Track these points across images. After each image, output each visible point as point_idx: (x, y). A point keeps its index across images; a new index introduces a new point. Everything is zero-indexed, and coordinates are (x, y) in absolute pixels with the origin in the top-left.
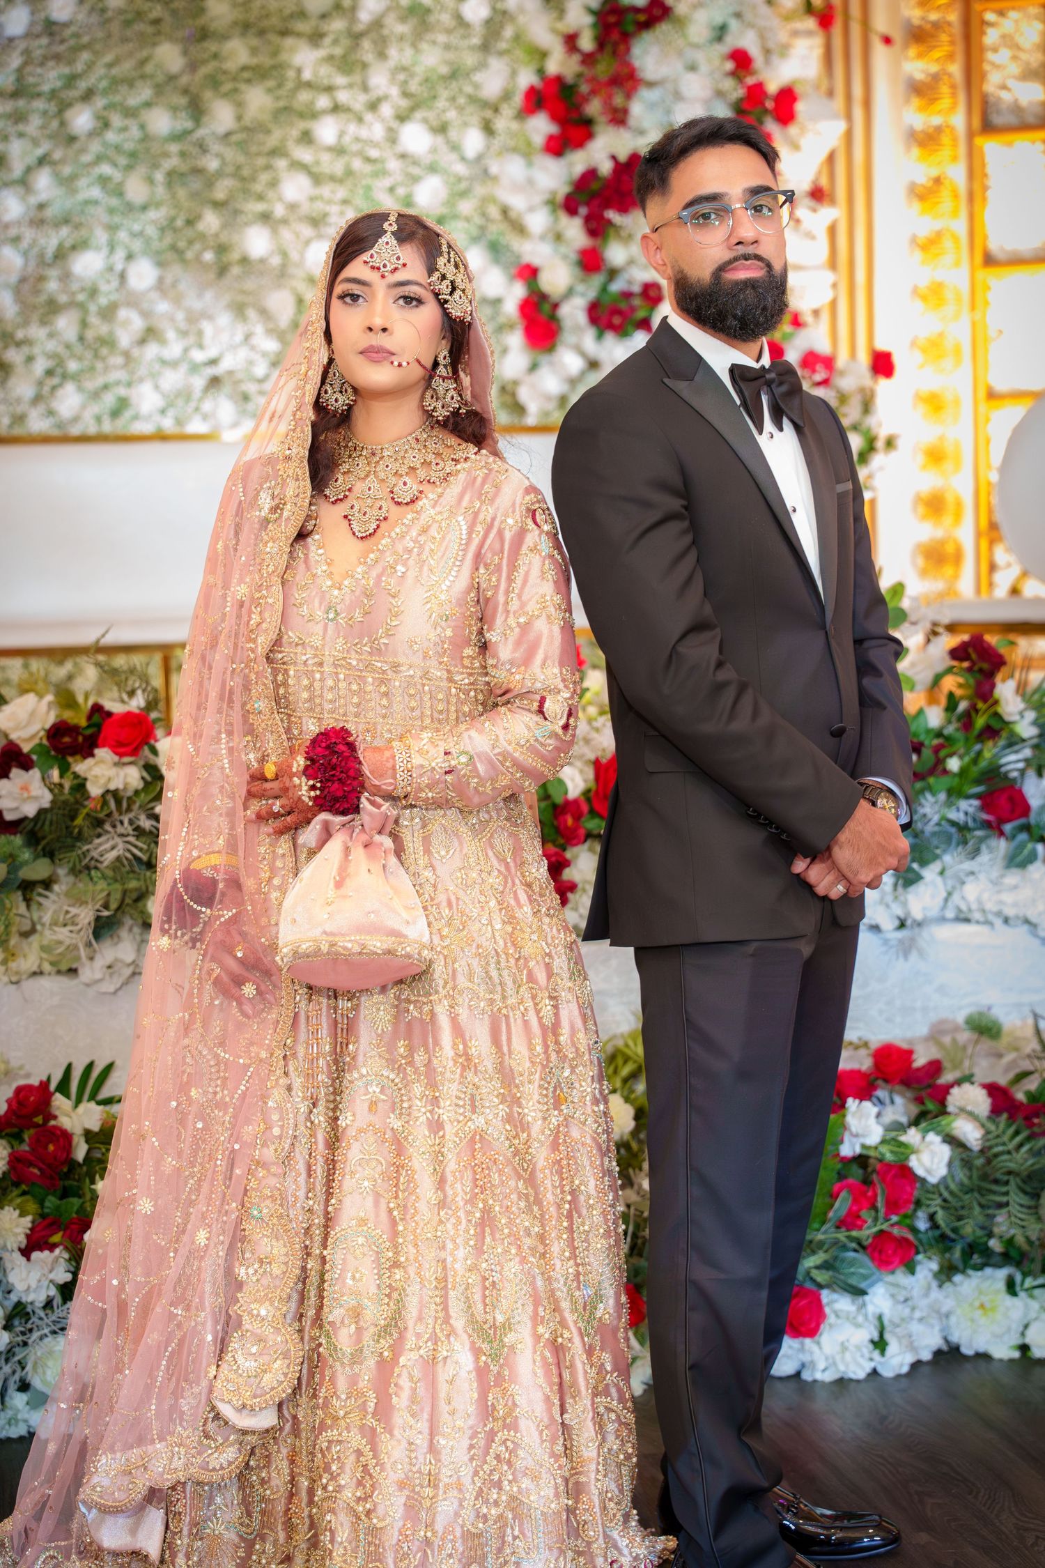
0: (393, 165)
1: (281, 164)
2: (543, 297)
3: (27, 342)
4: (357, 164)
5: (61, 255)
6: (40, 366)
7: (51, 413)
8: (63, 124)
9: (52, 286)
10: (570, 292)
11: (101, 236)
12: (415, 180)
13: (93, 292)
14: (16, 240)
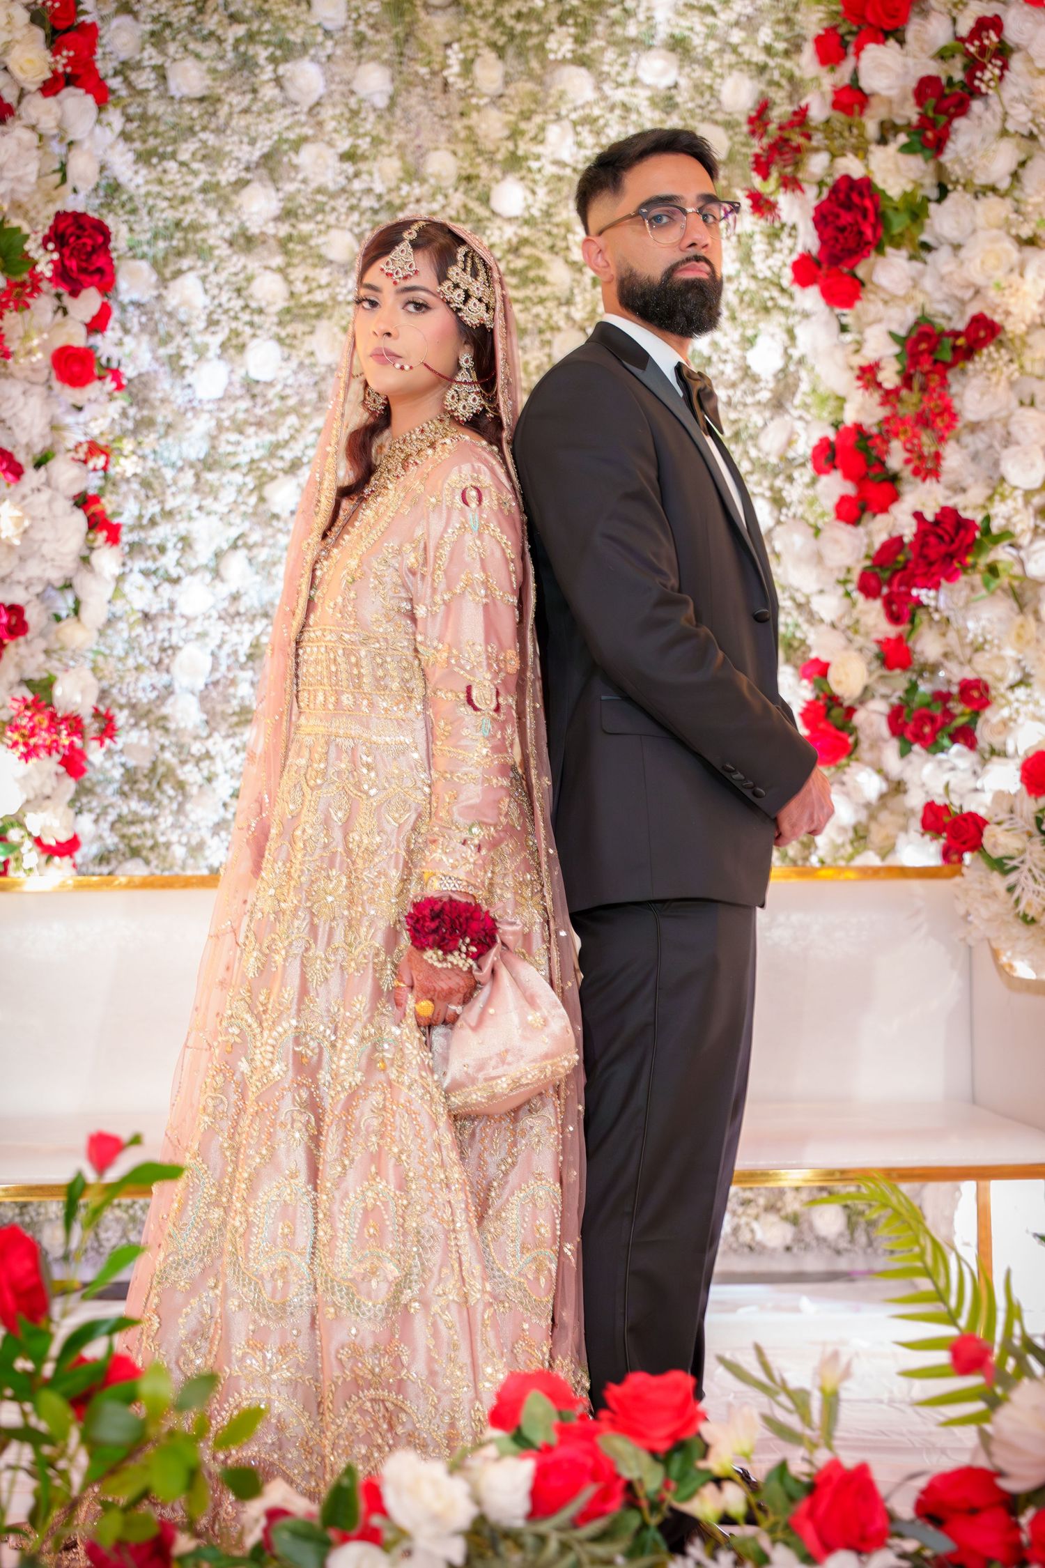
2: (834, 700)
8: (262, 499)
9: (243, 691)
10: (867, 694)
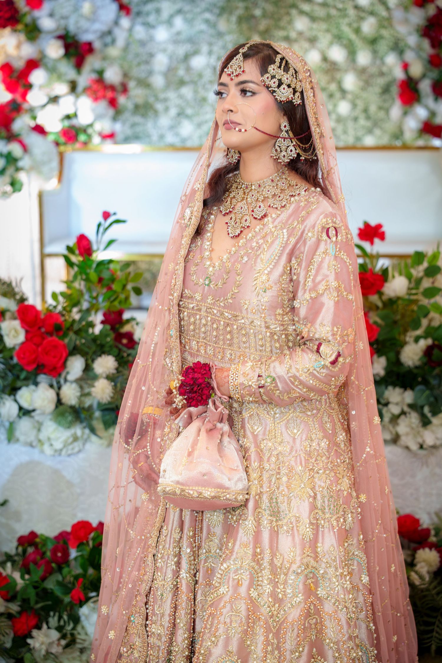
0: (352, 12)
1: (294, 12)
2: (412, 78)
3: (165, 100)
4: (333, 12)
5: (187, 57)
6: (173, 112)
7: (177, 134)
9: (181, 72)
10: (424, 76)
11: (205, 48)
12: (362, 19)
13: (200, 76)
14: (164, 51)
